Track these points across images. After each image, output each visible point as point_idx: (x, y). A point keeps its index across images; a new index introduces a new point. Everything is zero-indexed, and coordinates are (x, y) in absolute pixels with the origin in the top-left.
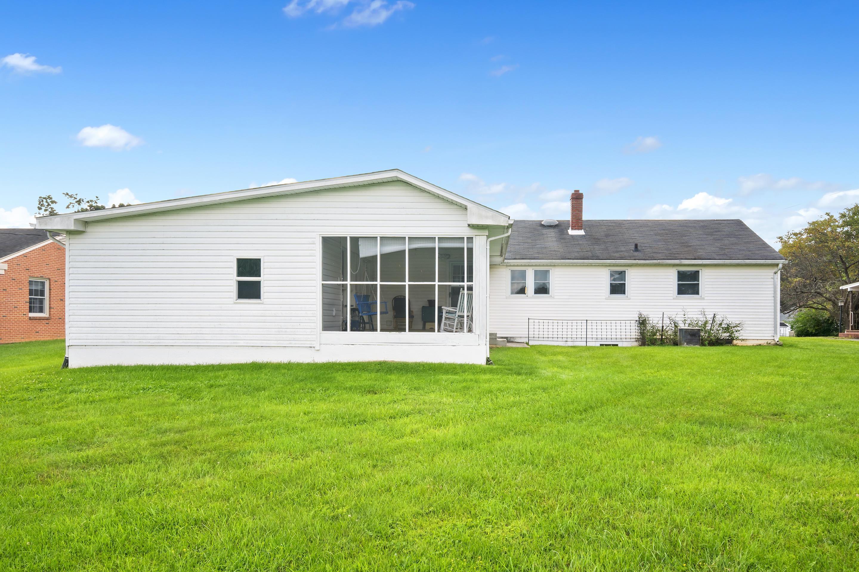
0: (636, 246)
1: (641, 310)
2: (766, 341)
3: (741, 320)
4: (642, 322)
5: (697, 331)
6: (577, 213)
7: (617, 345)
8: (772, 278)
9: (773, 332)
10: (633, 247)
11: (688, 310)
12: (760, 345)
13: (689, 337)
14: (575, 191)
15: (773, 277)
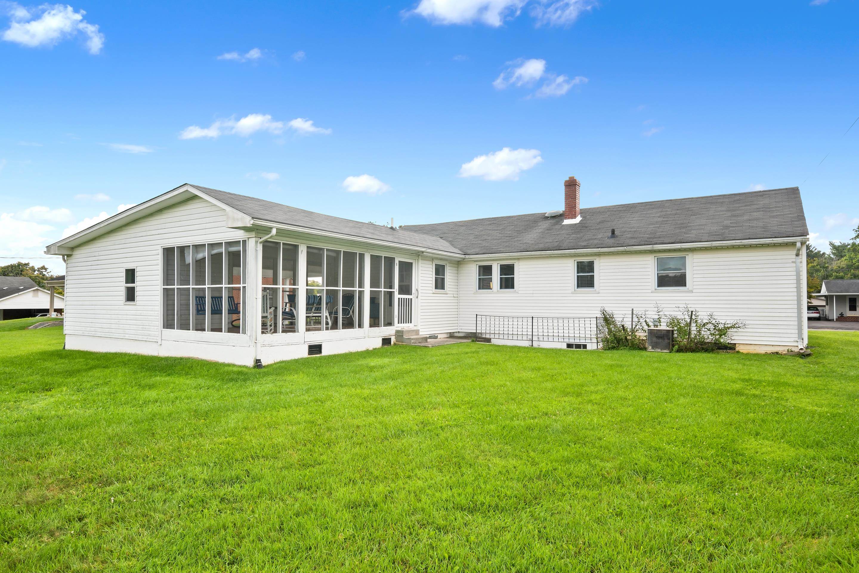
0: (613, 232)
1: (604, 305)
2: (787, 348)
3: (738, 318)
4: (607, 320)
5: (665, 332)
6: (571, 201)
7: (585, 346)
8: (793, 262)
9: (797, 336)
10: (610, 234)
11: (663, 306)
12: (777, 353)
13: (655, 339)
14: (570, 178)
15: (794, 260)
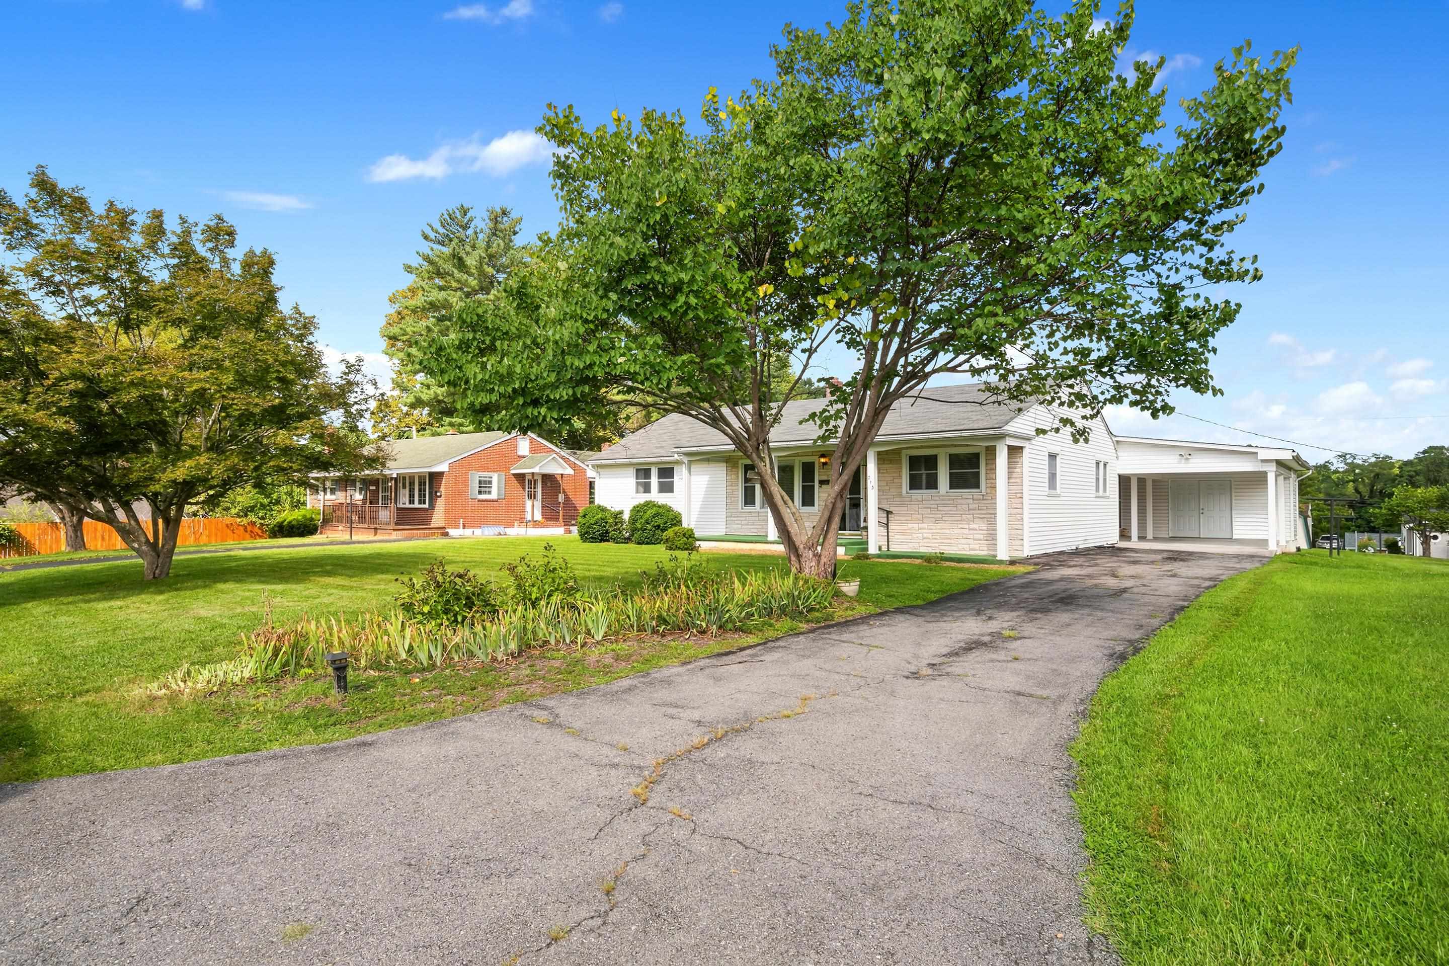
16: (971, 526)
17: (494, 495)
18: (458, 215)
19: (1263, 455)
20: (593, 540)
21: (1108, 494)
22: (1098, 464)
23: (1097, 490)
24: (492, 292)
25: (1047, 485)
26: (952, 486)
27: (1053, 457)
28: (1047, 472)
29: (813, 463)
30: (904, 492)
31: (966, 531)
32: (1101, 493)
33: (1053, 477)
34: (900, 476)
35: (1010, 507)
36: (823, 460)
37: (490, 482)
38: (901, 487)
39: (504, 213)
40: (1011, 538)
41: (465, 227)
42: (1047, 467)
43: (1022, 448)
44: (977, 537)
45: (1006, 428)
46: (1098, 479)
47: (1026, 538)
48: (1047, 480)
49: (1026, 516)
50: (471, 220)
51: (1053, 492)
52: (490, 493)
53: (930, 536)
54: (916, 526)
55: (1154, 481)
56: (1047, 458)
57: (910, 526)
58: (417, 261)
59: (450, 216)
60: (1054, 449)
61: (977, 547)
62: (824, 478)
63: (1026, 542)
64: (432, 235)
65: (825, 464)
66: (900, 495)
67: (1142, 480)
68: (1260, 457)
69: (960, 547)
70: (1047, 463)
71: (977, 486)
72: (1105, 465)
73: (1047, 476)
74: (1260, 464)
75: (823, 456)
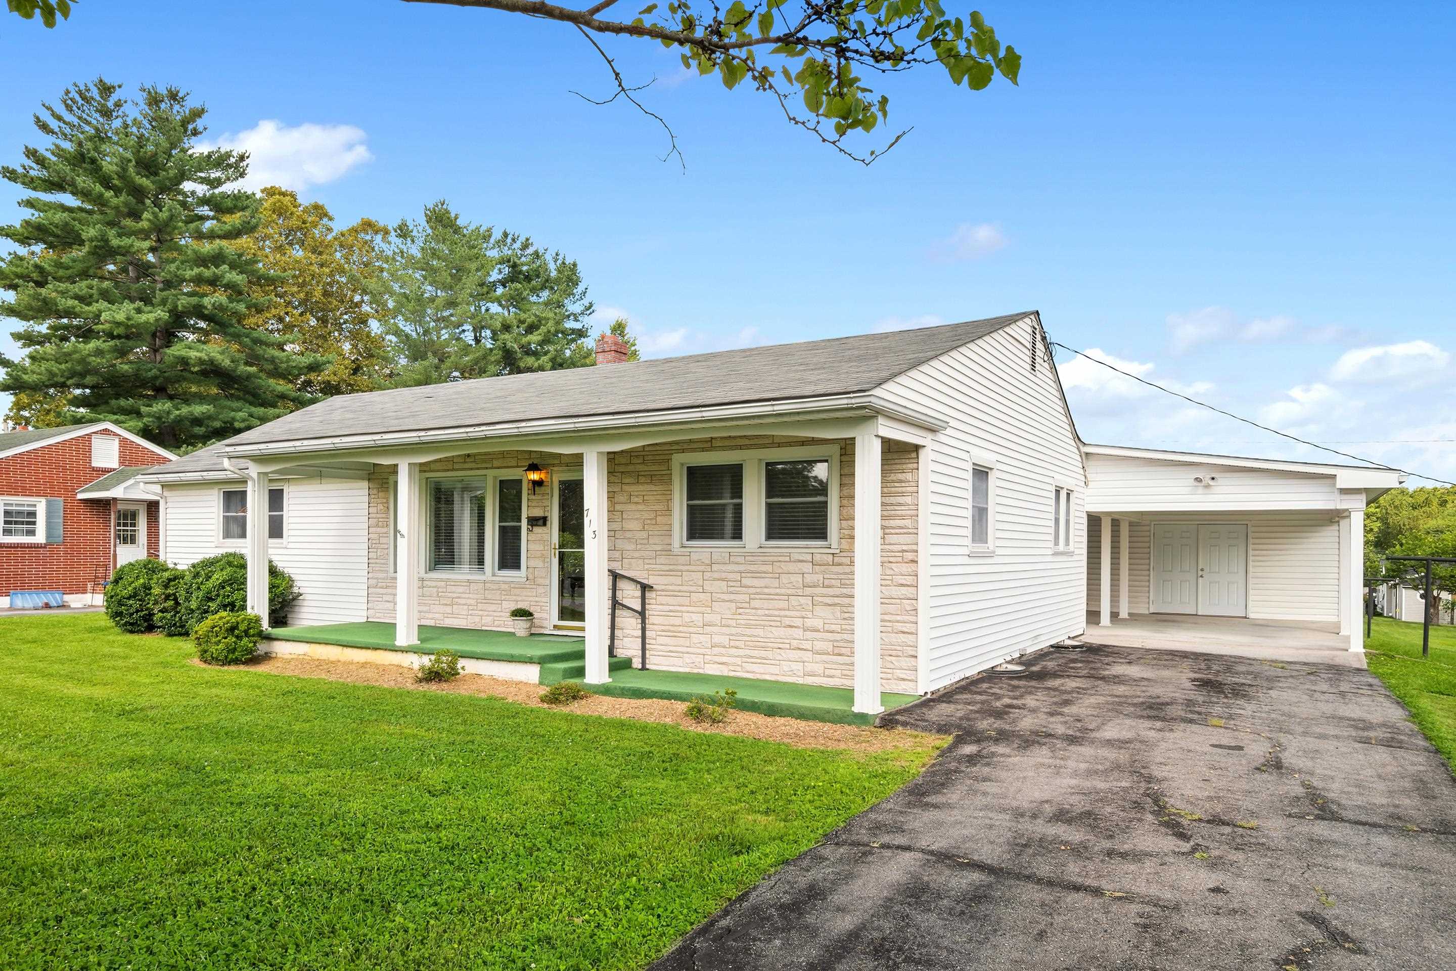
16: (809, 623)
17: (40, 537)
18: (95, 93)
19: (1346, 479)
20: (132, 628)
21: (1071, 547)
22: (1058, 492)
23: (1056, 543)
24: (145, 215)
25: (968, 532)
26: (771, 534)
27: (981, 473)
28: (969, 504)
29: (520, 482)
30: (676, 543)
31: (799, 633)
32: (1061, 547)
33: (980, 514)
34: (669, 511)
35: (886, 580)
36: (534, 476)
37: (33, 514)
38: (669, 533)
39: (173, 96)
40: (887, 653)
41: (107, 113)
42: (969, 495)
43: (916, 448)
44: (819, 645)
45: (877, 392)
46: (1057, 520)
47: (922, 653)
48: (969, 523)
49: (922, 605)
50: (118, 105)
51: (980, 548)
52: (32, 533)
53: (725, 640)
54: (697, 618)
55: (1131, 524)
56: (969, 476)
57: (687, 617)
58: (18, 162)
59: (80, 93)
60: (985, 458)
61: (819, 668)
62: (538, 513)
63: (922, 663)
64: (54, 124)
65: (538, 484)
66: (668, 551)
67: (1116, 521)
68: (1341, 483)
69: (786, 666)
70: (969, 485)
71: (821, 534)
72: (1068, 494)
73: (969, 513)
74: (1337, 496)
75: (533, 467)
